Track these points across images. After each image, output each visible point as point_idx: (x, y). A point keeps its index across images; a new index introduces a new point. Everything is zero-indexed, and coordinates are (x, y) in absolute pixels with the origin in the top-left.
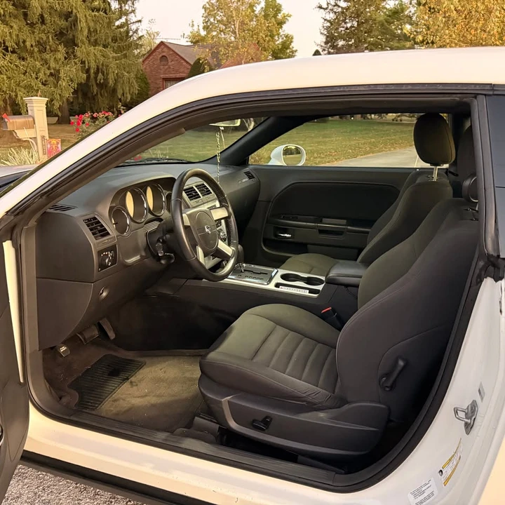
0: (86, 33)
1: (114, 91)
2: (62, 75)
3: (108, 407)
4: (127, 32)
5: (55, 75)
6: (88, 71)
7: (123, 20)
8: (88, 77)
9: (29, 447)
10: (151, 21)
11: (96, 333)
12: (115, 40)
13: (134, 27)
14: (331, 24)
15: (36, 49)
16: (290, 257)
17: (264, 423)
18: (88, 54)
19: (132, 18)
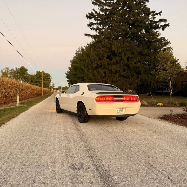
18: (142, 77)
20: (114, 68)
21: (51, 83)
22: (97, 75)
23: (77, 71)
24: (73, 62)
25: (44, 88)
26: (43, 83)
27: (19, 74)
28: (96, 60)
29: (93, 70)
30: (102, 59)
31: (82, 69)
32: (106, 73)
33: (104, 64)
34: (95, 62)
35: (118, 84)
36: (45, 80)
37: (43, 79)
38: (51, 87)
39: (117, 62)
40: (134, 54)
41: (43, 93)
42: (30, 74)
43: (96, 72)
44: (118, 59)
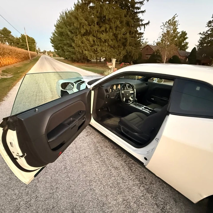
0: (129, 43)
1: (132, 57)
2: (121, 53)
3: (105, 122)
4: (140, 42)
5: (120, 53)
6: (127, 52)
7: (139, 39)
8: (127, 54)
9: (90, 123)
10: (147, 39)
11: (106, 109)
12: (136, 44)
13: (142, 41)
14: (203, 39)
15: (117, 47)
16: (151, 104)
17: (127, 132)
18: (128, 48)
19: (142, 38)
20: (104, 36)
21: (37, 47)
22: (85, 42)
23: (63, 37)
24: (58, 27)
25: (31, 52)
26: (29, 47)
27: (3, 35)
28: (85, 25)
29: (81, 37)
30: (91, 24)
31: (67, 35)
32: (96, 41)
33: (93, 31)
34: (84, 27)
35: (107, 54)
36: (31, 43)
37: (28, 43)
38: (37, 51)
39: (106, 29)
40: (122, 24)
41: (31, 56)
42: (15, 37)
43: (84, 39)
44: (107, 27)
